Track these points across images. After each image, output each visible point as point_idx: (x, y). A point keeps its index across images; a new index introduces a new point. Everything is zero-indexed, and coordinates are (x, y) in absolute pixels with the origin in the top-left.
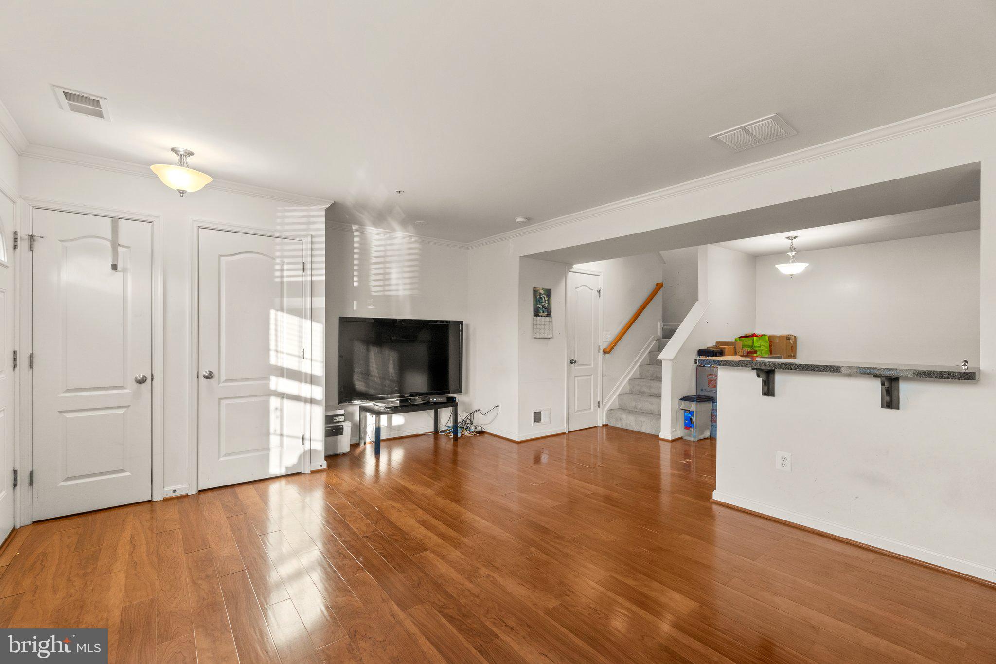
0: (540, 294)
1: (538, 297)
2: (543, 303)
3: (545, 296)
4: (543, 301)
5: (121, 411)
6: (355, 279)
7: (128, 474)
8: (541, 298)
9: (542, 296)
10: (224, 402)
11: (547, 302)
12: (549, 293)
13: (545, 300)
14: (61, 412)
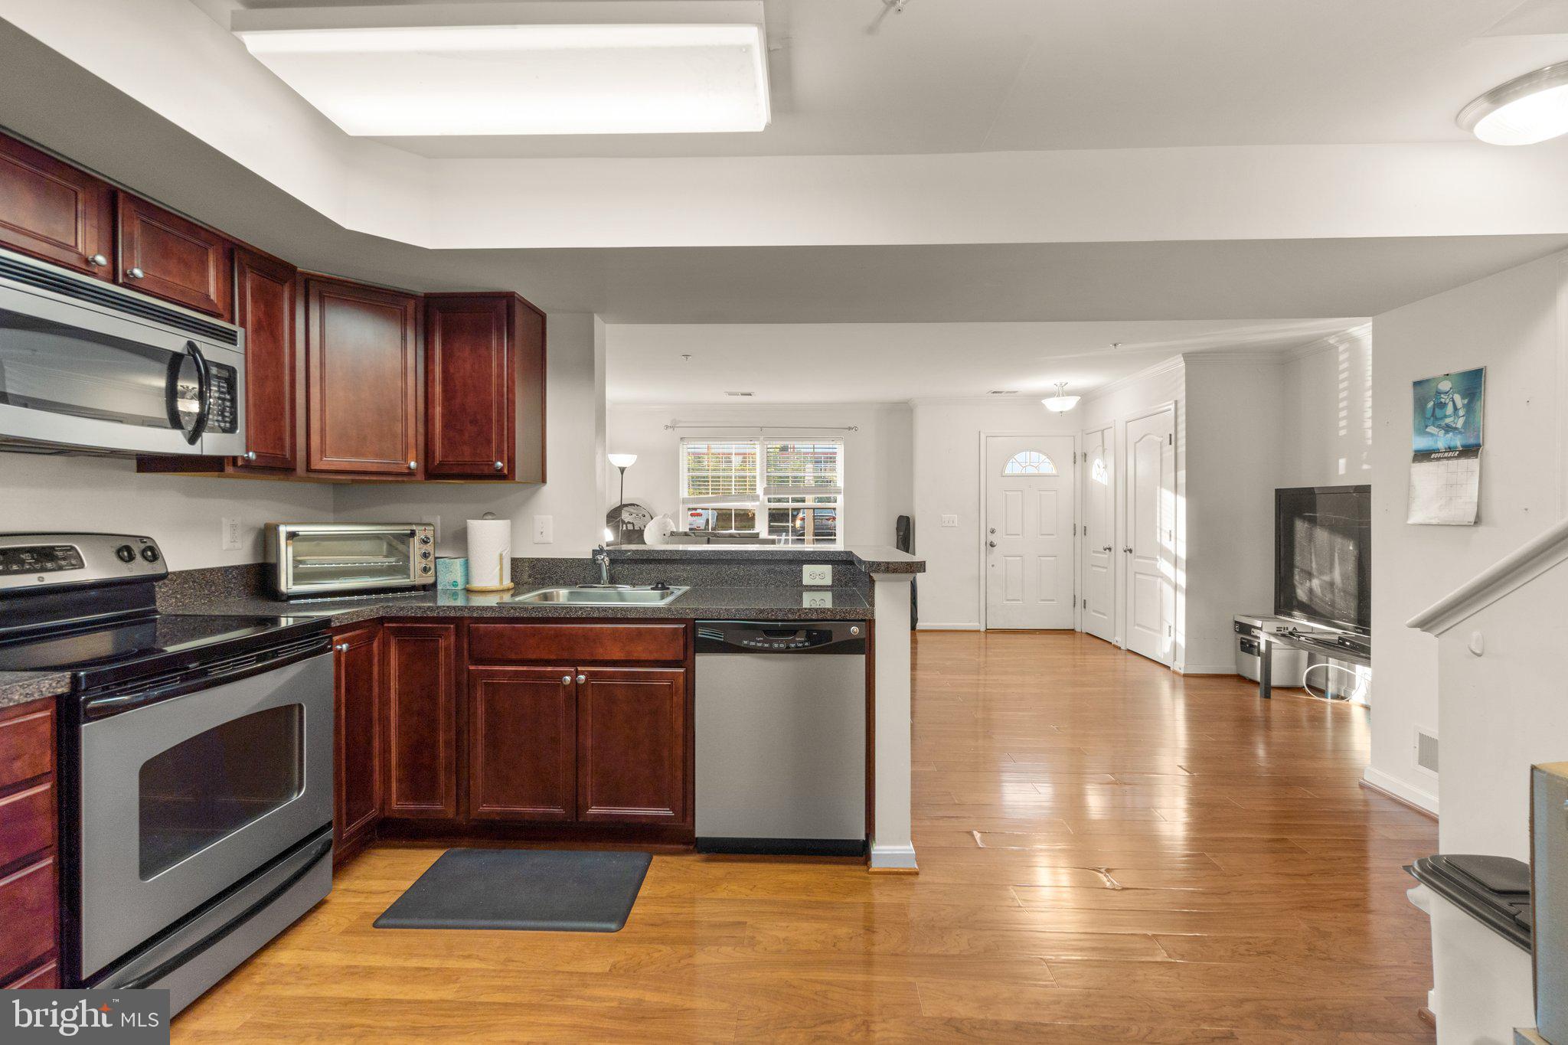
0: (1439, 393)
1: (1431, 404)
2: (1448, 420)
3: (1457, 398)
4: (1450, 409)
5: (1105, 570)
6: (1343, 423)
7: (1105, 617)
8: (1443, 406)
9: (1444, 399)
10: (1138, 576)
11: (1461, 412)
12: (1473, 383)
13: (1456, 409)
14: (1092, 565)
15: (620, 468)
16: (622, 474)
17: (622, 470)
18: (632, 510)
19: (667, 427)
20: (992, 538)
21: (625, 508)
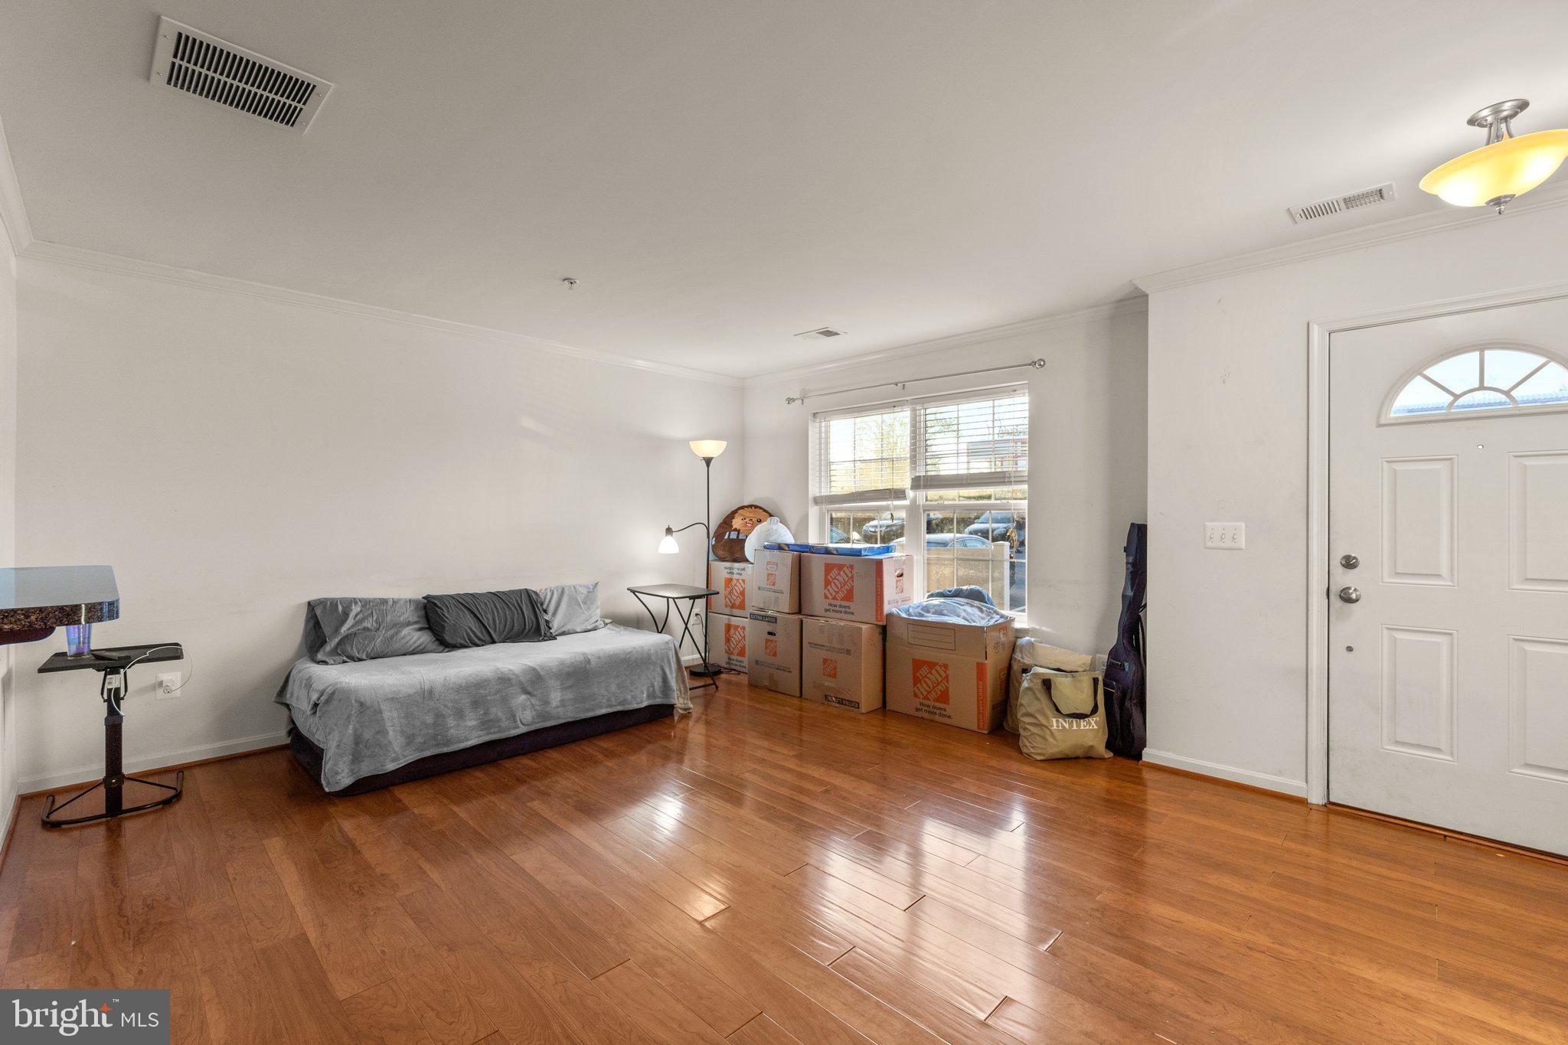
15: (704, 459)
16: (708, 466)
17: (708, 461)
18: (748, 514)
19: (790, 400)
20: (1344, 579)
21: (740, 511)
